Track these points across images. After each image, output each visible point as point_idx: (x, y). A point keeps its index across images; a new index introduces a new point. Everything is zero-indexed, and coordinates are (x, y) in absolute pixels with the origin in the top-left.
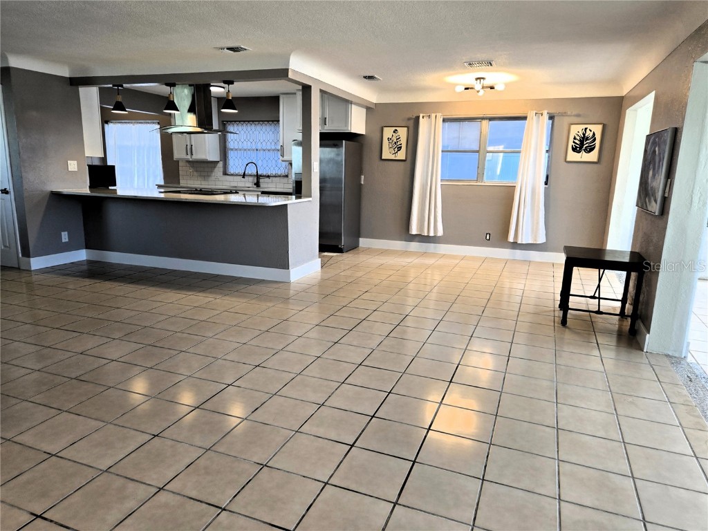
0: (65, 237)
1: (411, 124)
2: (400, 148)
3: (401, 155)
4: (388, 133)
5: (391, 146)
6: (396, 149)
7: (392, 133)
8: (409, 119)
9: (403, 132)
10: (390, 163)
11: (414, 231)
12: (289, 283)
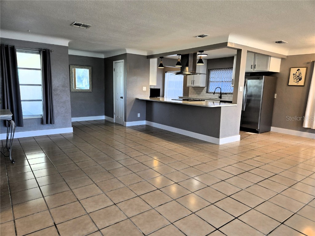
0: (139, 115)
1: (309, 66)
2: (300, 79)
3: (301, 83)
4: (293, 71)
5: (295, 78)
6: (298, 80)
7: (296, 71)
8: (308, 63)
9: (303, 71)
10: (294, 87)
11: (306, 125)
12: (218, 145)
